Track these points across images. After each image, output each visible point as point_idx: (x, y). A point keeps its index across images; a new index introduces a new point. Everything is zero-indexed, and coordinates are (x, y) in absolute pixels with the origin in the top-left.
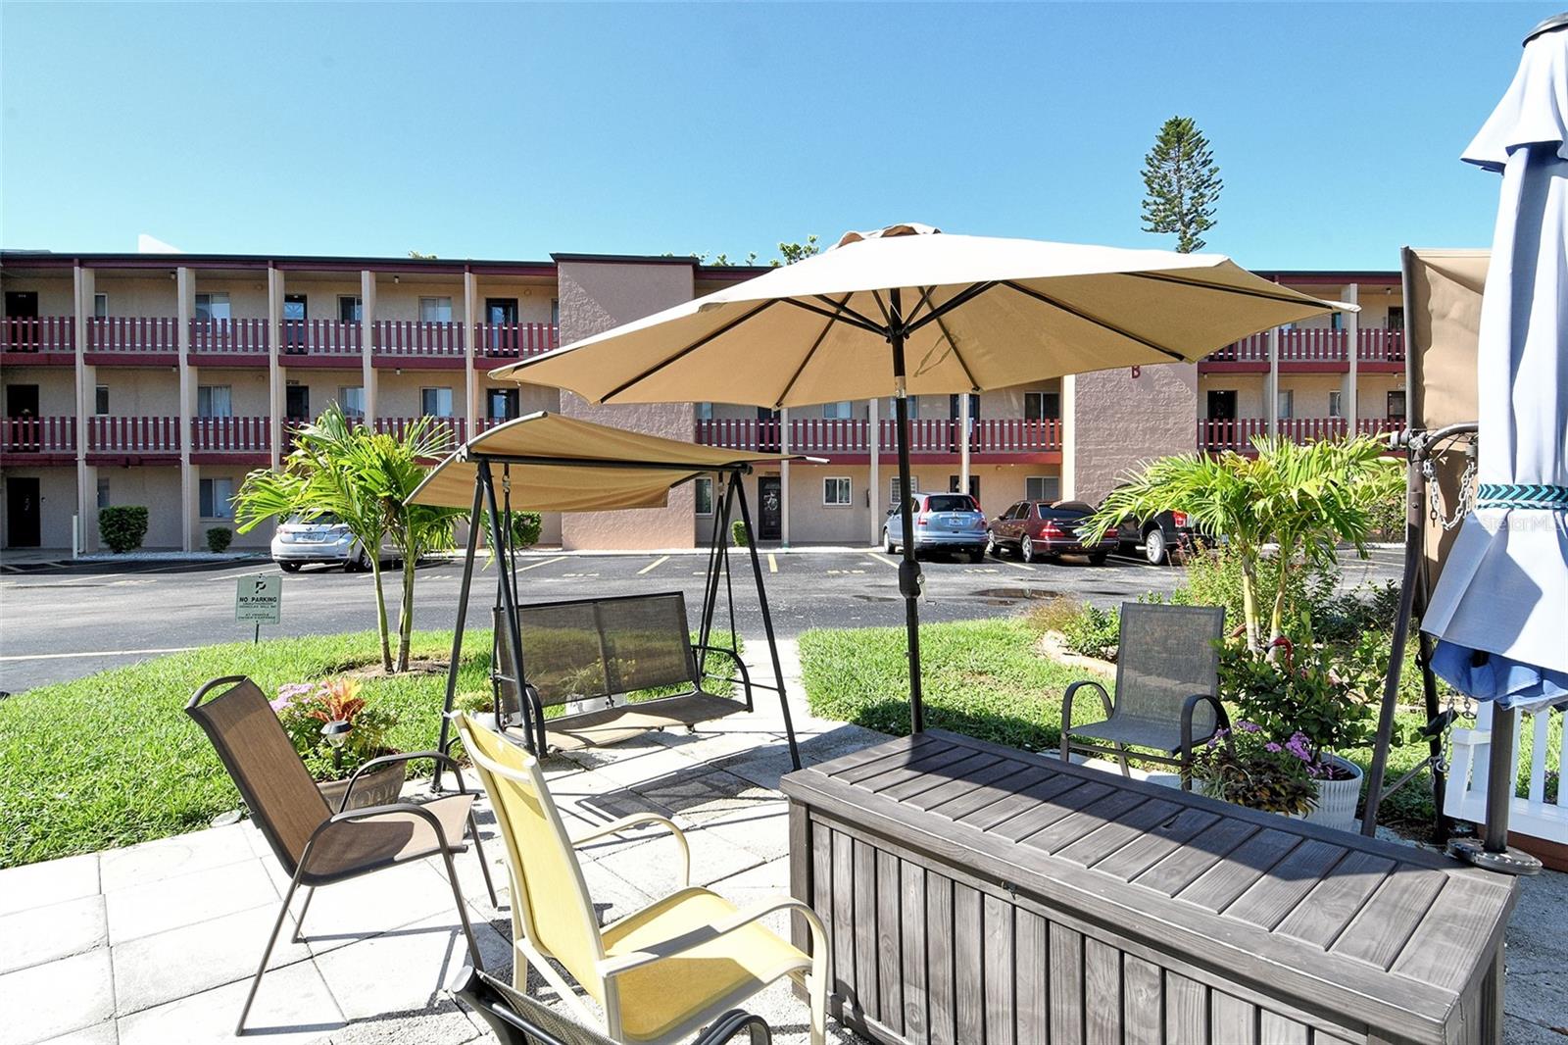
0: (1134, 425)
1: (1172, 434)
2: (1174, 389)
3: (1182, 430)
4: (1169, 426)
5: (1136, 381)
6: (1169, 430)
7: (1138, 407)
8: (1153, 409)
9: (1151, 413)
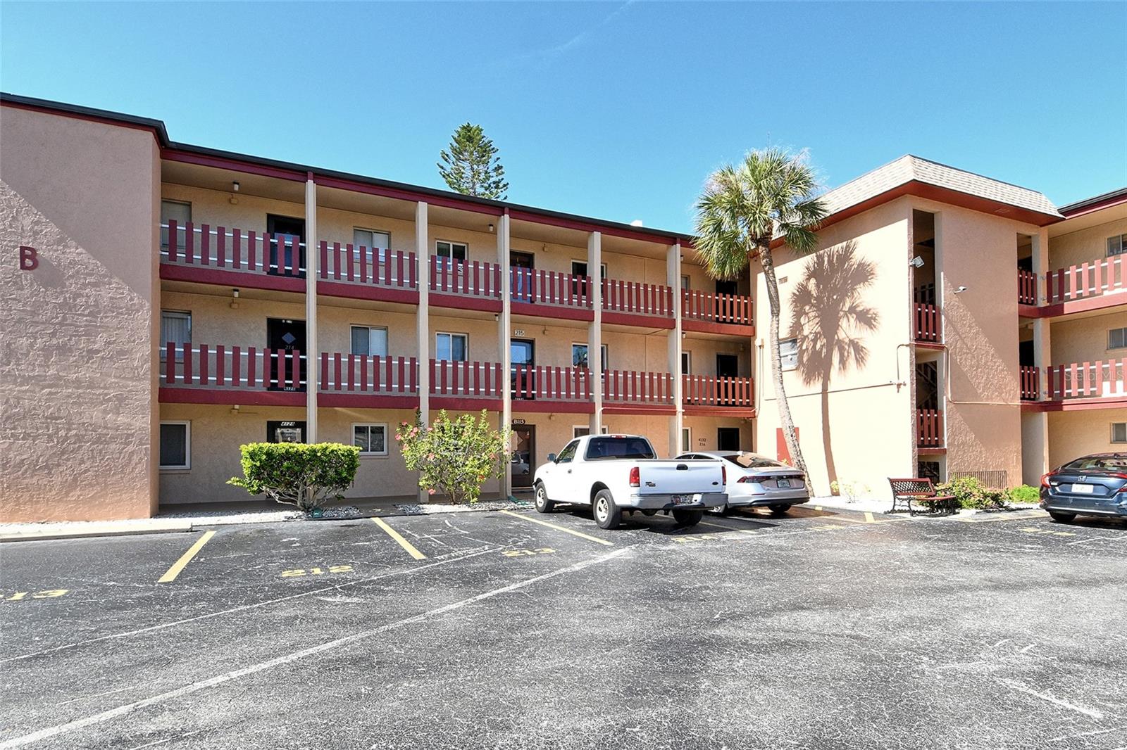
0: (24, 342)
1: (103, 358)
2: (106, 293)
3: (122, 353)
4: (96, 347)
5: (30, 275)
6: (98, 351)
7: (34, 313)
8: (64, 318)
9: (61, 324)
